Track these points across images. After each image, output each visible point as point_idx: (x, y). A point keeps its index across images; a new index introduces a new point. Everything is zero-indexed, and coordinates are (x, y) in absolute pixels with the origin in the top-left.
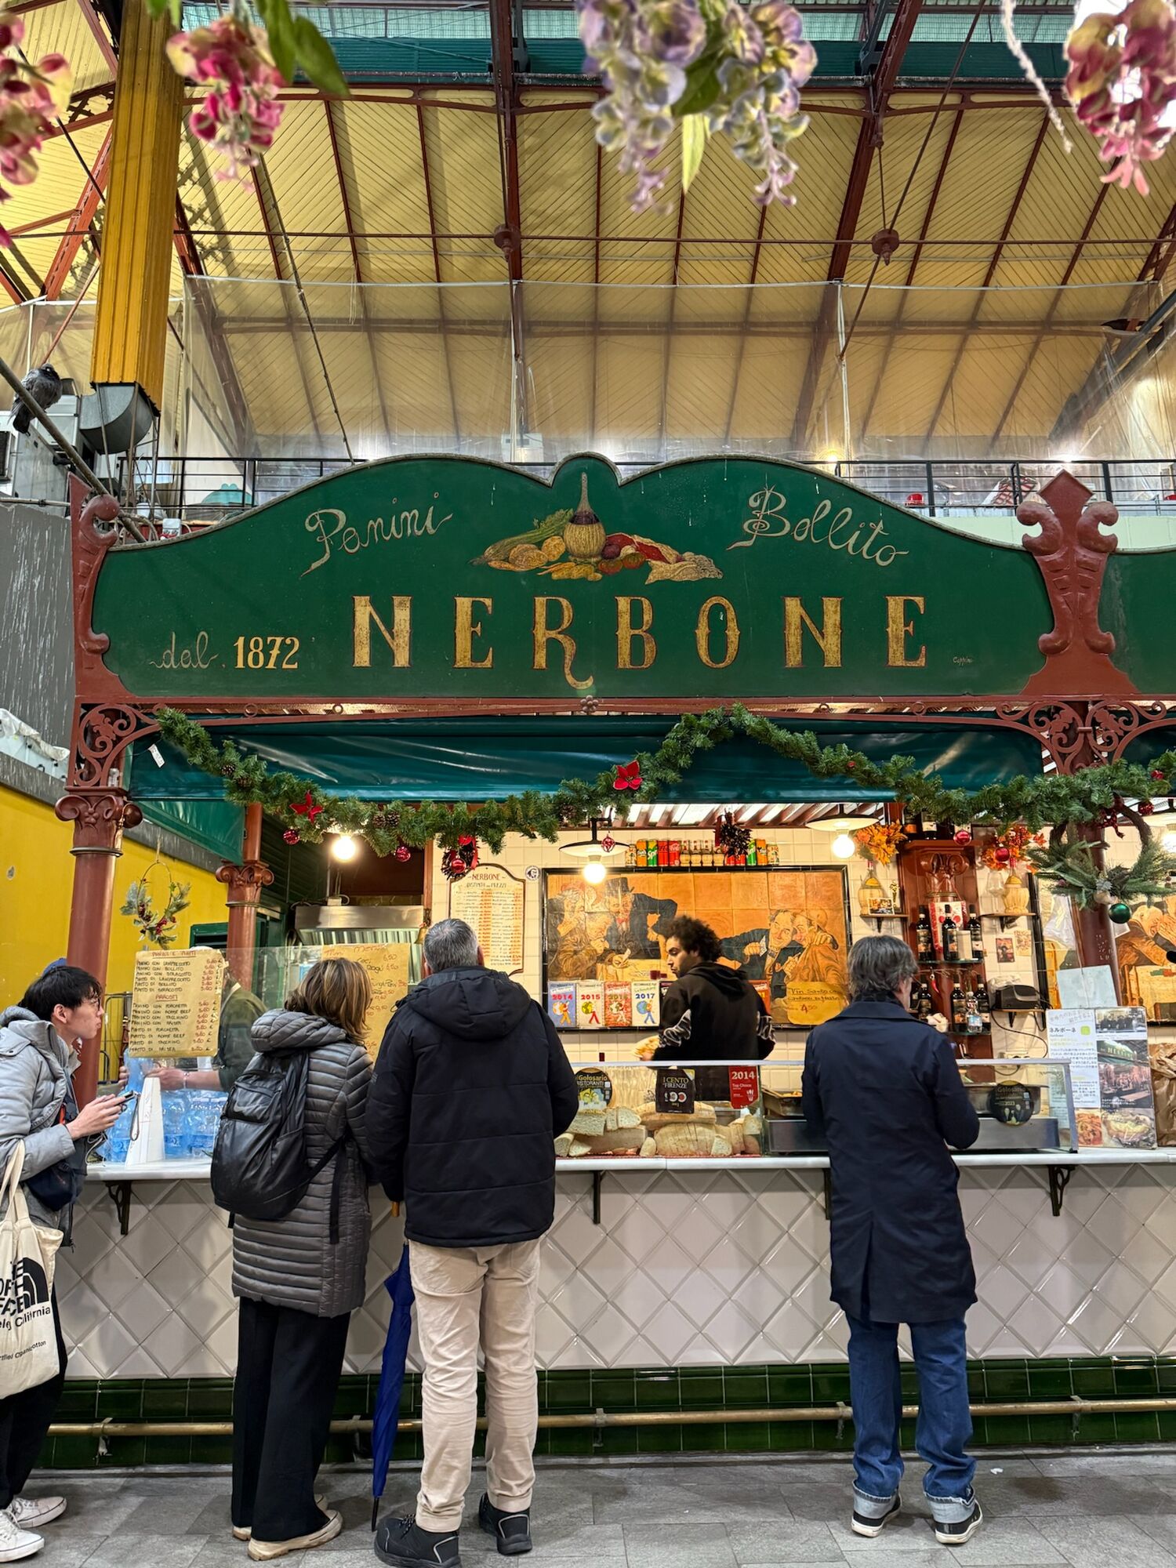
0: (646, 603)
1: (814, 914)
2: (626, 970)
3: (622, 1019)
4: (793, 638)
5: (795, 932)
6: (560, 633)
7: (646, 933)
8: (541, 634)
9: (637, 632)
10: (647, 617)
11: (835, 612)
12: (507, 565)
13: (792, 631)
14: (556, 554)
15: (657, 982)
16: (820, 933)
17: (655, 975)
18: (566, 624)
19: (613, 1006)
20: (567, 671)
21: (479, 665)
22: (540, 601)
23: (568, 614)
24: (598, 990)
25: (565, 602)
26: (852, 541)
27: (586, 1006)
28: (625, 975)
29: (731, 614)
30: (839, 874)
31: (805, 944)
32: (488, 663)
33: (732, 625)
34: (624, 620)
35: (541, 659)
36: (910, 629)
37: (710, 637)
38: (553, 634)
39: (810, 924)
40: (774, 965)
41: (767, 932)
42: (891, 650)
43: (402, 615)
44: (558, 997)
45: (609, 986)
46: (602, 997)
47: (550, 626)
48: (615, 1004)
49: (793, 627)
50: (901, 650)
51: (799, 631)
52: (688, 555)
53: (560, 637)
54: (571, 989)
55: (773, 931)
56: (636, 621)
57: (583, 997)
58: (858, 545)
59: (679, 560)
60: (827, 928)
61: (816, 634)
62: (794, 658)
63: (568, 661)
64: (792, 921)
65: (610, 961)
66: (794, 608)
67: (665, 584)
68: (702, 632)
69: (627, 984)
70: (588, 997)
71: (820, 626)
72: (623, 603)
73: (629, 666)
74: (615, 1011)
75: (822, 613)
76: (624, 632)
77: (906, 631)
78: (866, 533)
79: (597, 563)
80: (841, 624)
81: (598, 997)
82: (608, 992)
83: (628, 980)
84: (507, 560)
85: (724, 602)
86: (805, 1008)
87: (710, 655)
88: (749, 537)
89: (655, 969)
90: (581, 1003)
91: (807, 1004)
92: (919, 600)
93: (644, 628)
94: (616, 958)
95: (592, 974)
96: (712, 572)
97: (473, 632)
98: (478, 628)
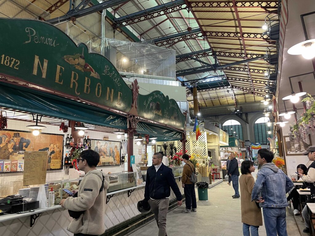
0: (90, 80)
1: (57, 144)
2: (17, 157)
3: (15, 169)
5: (54, 148)
6: (75, 81)
7: (23, 147)
8: (72, 80)
13: (108, 93)
14: (77, 63)
15: (24, 160)
22: (73, 73)
23: (77, 77)
24: (9, 162)
29: (101, 87)
30: (63, 136)
31: (55, 151)
32: (62, 83)
34: (86, 82)
35: (71, 86)
37: (98, 90)
40: (49, 156)
41: (48, 148)
42: (118, 101)
43: (45, 64)
45: (13, 161)
52: (96, 73)
54: (2, 162)
55: (50, 148)
58: (116, 81)
59: (95, 73)
61: (110, 95)
62: (107, 98)
63: (76, 88)
66: (108, 89)
67: (93, 77)
69: (17, 160)
70: (7, 164)
73: (86, 92)
74: (13, 167)
75: (111, 92)
76: (86, 85)
77: (120, 98)
79: (83, 68)
80: (113, 94)
84: (68, 60)
85: (100, 84)
86: (54, 165)
87: (97, 94)
88: (104, 73)
90: (5, 166)
92: (121, 93)
93: (89, 85)
95: (8, 158)
96: (99, 78)
97: (60, 75)
98: (61, 74)
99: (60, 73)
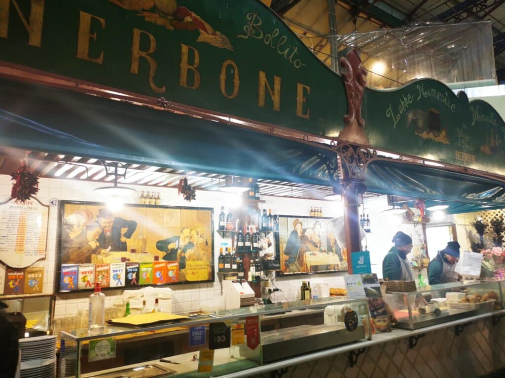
0: (196, 53)
1: (199, 229)
2: (109, 258)
3: (104, 283)
4: (262, 92)
5: (191, 237)
6: (148, 55)
7: (120, 237)
8: (136, 52)
9: (191, 67)
10: (197, 60)
11: (279, 84)
13: (261, 88)
15: (124, 264)
16: (201, 238)
17: (124, 260)
18: (151, 51)
19: (100, 277)
20: (151, 79)
21: (94, 61)
22: (137, 32)
23: (153, 45)
24: (91, 268)
25: (152, 37)
26: (286, 52)
27: (84, 278)
28: (107, 260)
29: (236, 72)
30: (210, 212)
31: (195, 243)
32: (100, 61)
33: (237, 77)
34: (185, 58)
35: (135, 68)
36: (305, 100)
37: (226, 81)
38: (143, 54)
39: (197, 234)
40: (181, 254)
41: (179, 238)
42: (298, 108)
44: (67, 273)
45: (98, 266)
46: (94, 272)
47: (142, 48)
48: (101, 276)
50: (301, 109)
51: (264, 89)
52: (218, 33)
53: (148, 57)
54: (75, 269)
55: (181, 237)
56: (191, 61)
57: (83, 273)
58: (289, 55)
59: (214, 34)
60: (204, 236)
61: (271, 93)
62: (262, 103)
63: (152, 73)
64: (190, 233)
65: (99, 253)
66: (263, 77)
67: (206, 45)
68: (223, 77)
69: (108, 265)
70: (85, 273)
71: (273, 90)
72: (185, 49)
73: (185, 85)
74: (100, 280)
75: (273, 83)
76: (184, 65)
77: (303, 102)
78: (291, 51)
80: (280, 90)
81: (91, 272)
82: (98, 269)
83: (108, 262)
85: (234, 64)
86: (193, 273)
87: (226, 90)
88: (245, 34)
89: (124, 256)
90: (81, 276)
91: (194, 271)
92: (308, 88)
93: (195, 66)
94: (103, 251)
95: (88, 260)
96: (229, 46)
97: (91, 39)
98: (95, 36)
99: (92, 32)
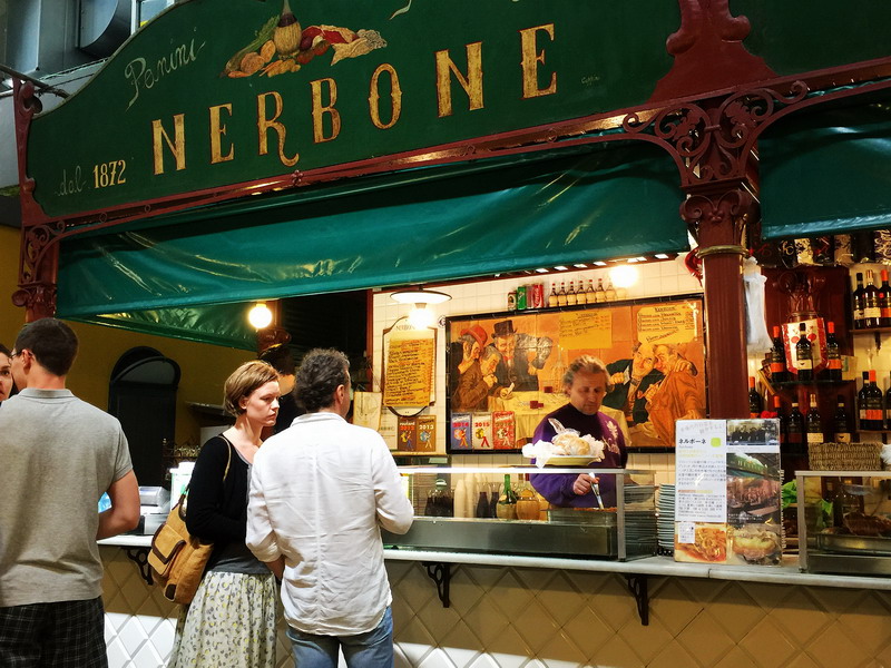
0: (332, 83)
2: (511, 401)
3: (506, 443)
4: (444, 88)
5: (657, 360)
6: (275, 122)
7: (527, 367)
8: (263, 125)
9: (326, 109)
11: (477, 57)
12: (240, 74)
13: (443, 82)
14: (270, 56)
16: (680, 361)
17: (534, 405)
18: (279, 113)
19: (500, 432)
20: (281, 152)
21: (226, 159)
22: (262, 99)
23: (279, 105)
24: (488, 418)
25: (277, 95)
27: (478, 433)
28: (510, 405)
29: (395, 78)
31: (666, 372)
32: (231, 157)
33: (396, 87)
34: (317, 100)
35: (264, 147)
36: (542, 58)
37: (380, 102)
38: (270, 123)
39: (671, 353)
40: (636, 393)
41: (630, 363)
42: (525, 83)
43: (180, 129)
44: (458, 424)
45: (497, 415)
46: (491, 425)
47: (268, 117)
48: (501, 430)
49: (443, 79)
50: (535, 80)
51: (448, 81)
52: (361, 32)
53: (275, 125)
54: (468, 418)
55: (636, 360)
56: (325, 101)
57: (477, 425)
59: (354, 39)
60: (687, 356)
61: (462, 80)
62: (445, 107)
63: (281, 144)
64: (654, 351)
66: (444, 60)
67: (345, 63)
68: (374, 99)
69: (511, 413)
70: (481, 425)
71: (465, 72)
72: (316, 87)
73: (322, 140)
74: (501, 436)
75: (466, 60)
76: (318, 112)
77: (538, 61)
79: (297, 56)
80: (482, 67)
81: (488, 424)
82: (496, 420)
83: (511, 408)
84: (239, 70)
85: (389, 67)
89: (534, 399)
90: (475, 430)
92: (549, 28)
93: (332, 105)
96: (379, 43)
97: (222, 133)
98: (224, 130)
